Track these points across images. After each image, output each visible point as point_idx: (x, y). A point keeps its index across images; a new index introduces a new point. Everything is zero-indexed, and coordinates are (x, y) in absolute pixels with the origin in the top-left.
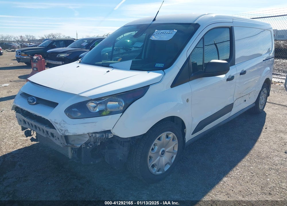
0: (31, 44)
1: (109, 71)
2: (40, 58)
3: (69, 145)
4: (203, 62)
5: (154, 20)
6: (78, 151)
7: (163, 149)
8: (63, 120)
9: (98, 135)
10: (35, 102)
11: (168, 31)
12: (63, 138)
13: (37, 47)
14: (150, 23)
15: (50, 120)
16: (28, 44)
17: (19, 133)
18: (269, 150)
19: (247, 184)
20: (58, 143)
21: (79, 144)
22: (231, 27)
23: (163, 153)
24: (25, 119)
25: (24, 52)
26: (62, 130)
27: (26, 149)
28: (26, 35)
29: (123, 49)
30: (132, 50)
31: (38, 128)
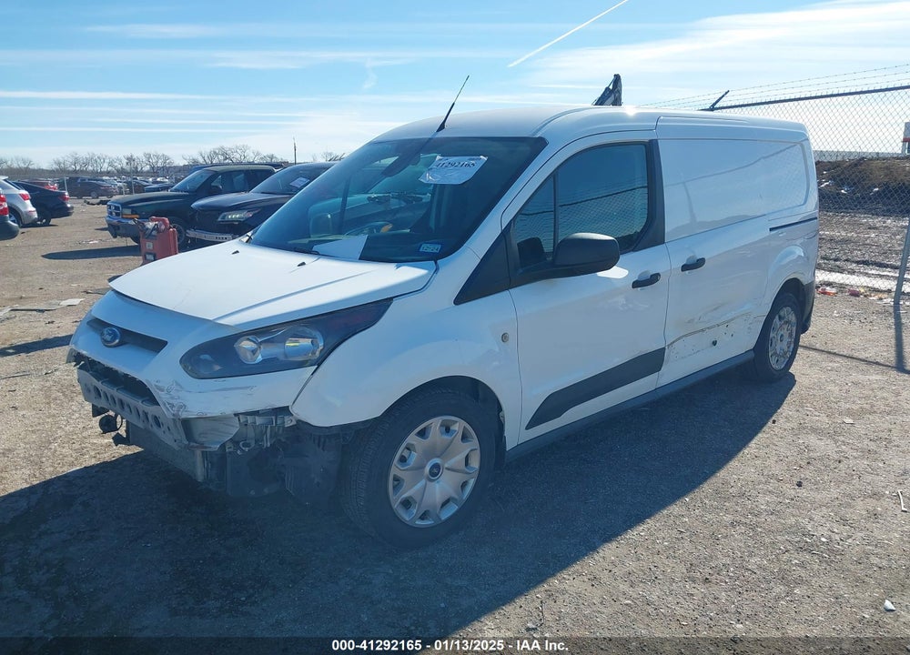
0: (158, 179)
1: (303, 264)
2: (163, 227)
3: (192, 444)
4: (554, 239)
5: (442, 127)
6: (218, 460)
7: (437, 461)
8: (176, 382)
9: (259, 420)
10: (117, 341)
11: (465, 160)
12: (179, 424)
13: (169, 193)
14: (430, 137)
15: (146, 380)
16: (151, 180)
17: (92, 428)
18: (755, 477)
19: (656, 558)
20: (168, 439)
21: (216, 443)
22: (651, 141)
23: (435, 471)
24: (99, 384)
25: (129, 208)
26: (173, 406)
27: (104, 466)
28: (145, 155)
29: (398, 197)
30: (424, 201)
31: (126, 408)
